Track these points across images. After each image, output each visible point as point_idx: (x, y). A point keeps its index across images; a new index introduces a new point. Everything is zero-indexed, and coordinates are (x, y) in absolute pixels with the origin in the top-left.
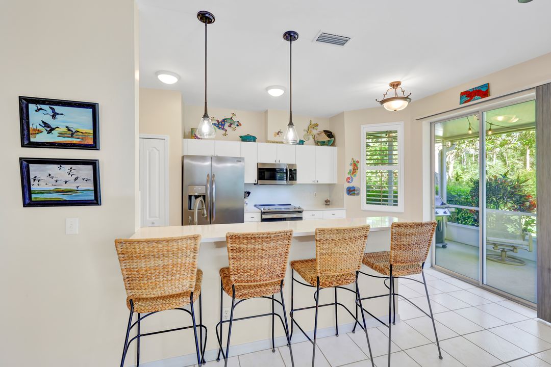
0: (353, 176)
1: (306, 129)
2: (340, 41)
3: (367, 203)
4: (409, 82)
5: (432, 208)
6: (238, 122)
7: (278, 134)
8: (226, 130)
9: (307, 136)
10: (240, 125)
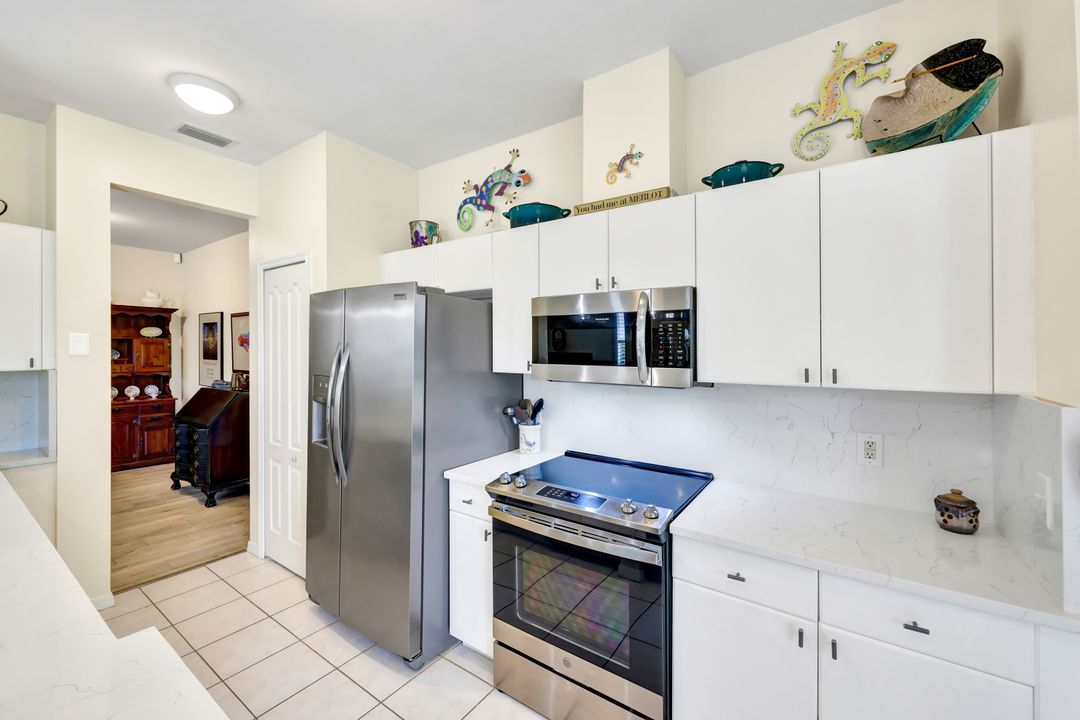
6: (522, 172)
7: (621, 168)
8: (491, 208)
9: (810, 138)
10: (525, 179)
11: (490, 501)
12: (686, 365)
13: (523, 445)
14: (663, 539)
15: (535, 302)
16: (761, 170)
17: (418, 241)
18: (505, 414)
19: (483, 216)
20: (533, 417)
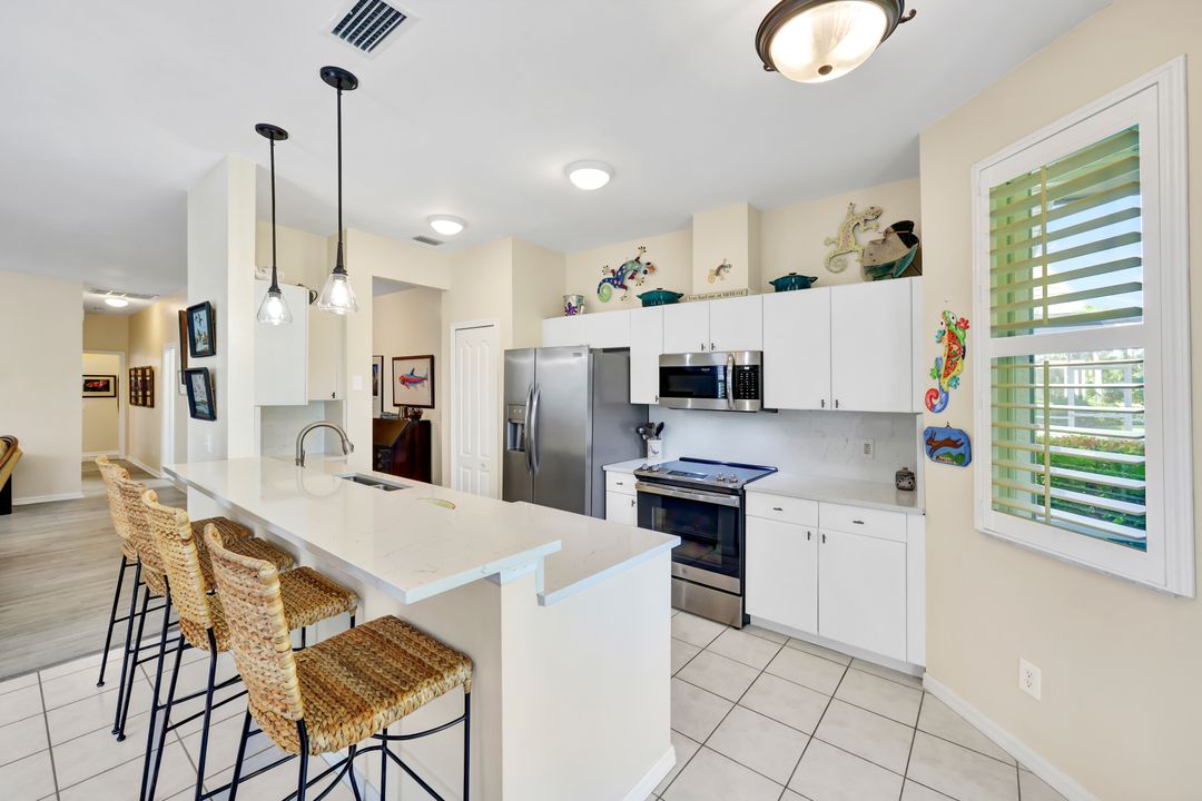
0: (946, 384)
1: (835, 235)
3: (994, 506)
6: (649, 264)
7: (718, 273)
8: (625, 288)
9: (835, 259)
10: (650, 268)
11: (636, 480)
12: (757, 398)
13: (650, 454)
14: (740, 492)
15: (663, 357)
16: (804, 283)
17: (570, 310)
18: (638, 432)
19: (619, 292)
20: (657, 434)
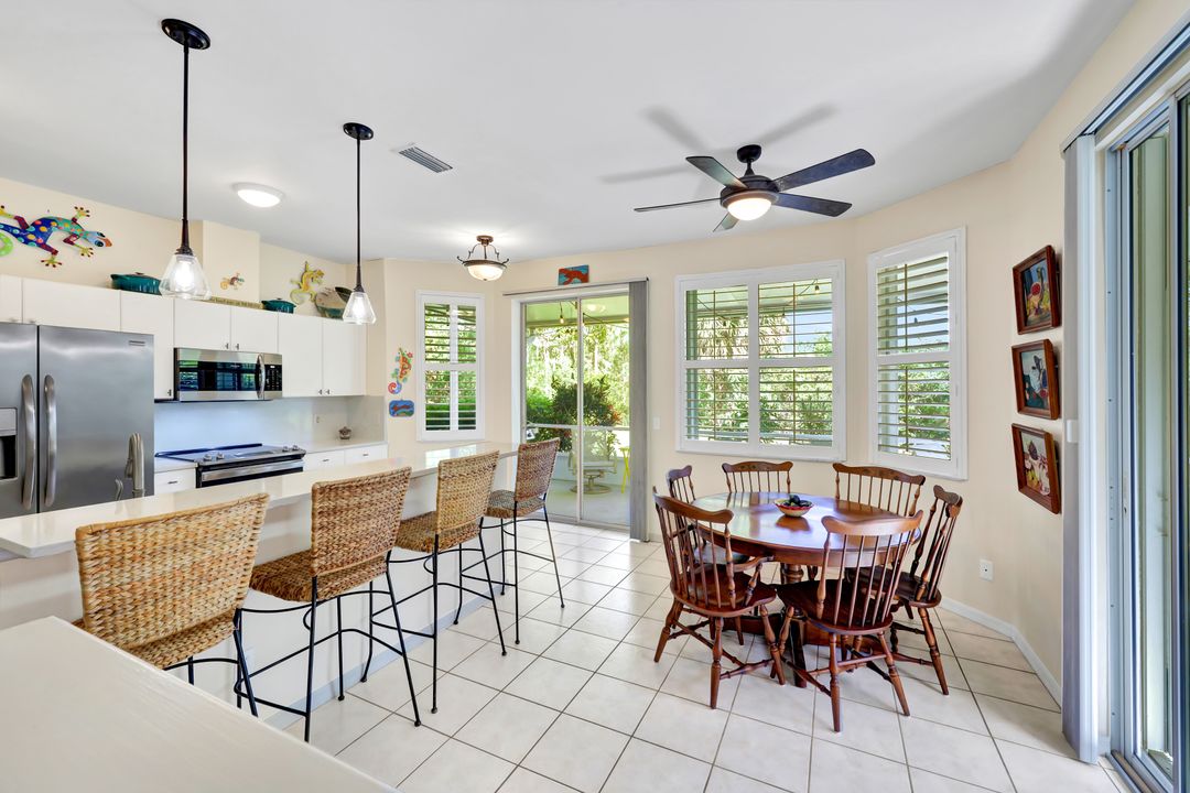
0: (400, 381)
1: (297, 278)
2: (435, 166)
3: (427, 429)
4: (504, 240)
5: (522, 428)
7: (231, 282)
8: (53, 250)
9: (296, 295)
10: (107, 243)
